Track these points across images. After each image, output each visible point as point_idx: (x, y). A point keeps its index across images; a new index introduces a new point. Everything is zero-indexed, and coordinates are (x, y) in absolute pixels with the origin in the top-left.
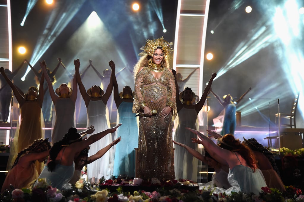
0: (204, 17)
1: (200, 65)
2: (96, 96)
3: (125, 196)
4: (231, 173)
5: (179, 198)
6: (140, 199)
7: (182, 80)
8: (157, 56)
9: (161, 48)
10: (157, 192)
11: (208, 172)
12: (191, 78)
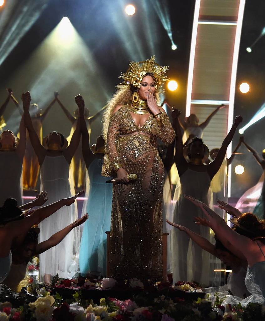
0: (236, 26)
1: (229, 100)
2: (55, 150)
3: (81, 306)
4: (250, 273)
5: (162, 311)
6: (104, 311)
7: (197, 125)
8: (147, 87)
9: (151, 74)
10: (132, 300)
11: (227, 270)
12: (211, 121)
